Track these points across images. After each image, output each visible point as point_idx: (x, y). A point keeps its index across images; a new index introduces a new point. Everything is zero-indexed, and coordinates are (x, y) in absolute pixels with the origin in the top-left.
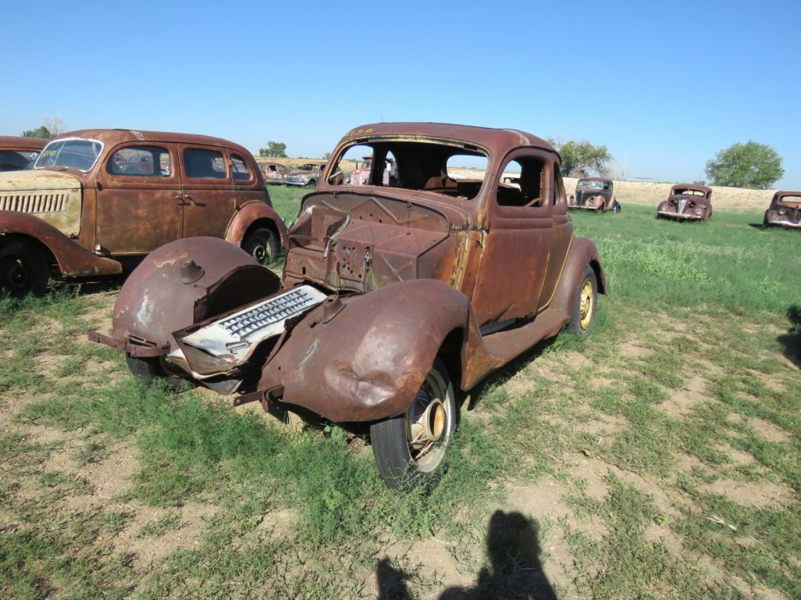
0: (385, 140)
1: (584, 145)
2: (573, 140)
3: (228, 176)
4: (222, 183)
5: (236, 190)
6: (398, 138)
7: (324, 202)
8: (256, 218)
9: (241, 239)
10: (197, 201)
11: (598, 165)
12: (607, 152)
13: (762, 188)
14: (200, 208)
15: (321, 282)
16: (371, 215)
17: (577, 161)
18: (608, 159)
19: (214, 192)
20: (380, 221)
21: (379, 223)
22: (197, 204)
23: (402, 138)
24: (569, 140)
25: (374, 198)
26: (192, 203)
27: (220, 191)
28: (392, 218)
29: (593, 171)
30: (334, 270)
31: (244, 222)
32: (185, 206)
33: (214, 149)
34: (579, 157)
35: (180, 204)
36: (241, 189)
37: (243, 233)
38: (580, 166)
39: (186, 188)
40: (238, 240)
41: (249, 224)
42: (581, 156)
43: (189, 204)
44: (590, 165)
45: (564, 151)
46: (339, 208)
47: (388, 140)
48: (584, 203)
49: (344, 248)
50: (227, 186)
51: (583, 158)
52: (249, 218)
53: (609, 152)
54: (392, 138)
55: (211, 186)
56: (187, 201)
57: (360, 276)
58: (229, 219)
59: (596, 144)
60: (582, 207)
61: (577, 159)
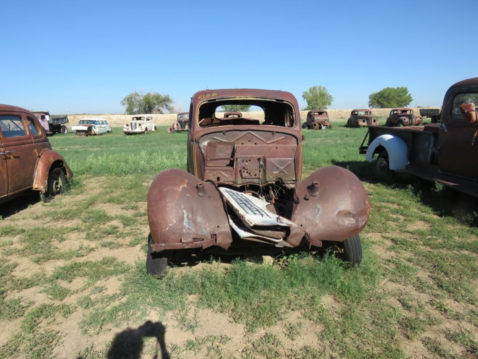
0: (227, 99)
1: (156, 95)
2: (149, 92)
3: (28, 133)
4: (26, 139)
5: (35, 143)
6: (236, 98)
7: (215, 137)
8: (53, 161)
9: (47, 178)
10: (15, 155)
11: (167, 106)
12: (170, 98)
13: (245, 111)
14: (17, 159)
15: (230, 183)
16: (249, 141)
17: (154, 104)
18: (171, 102)
19: (23, 146)
20: (256, 144)
21: (255, 145)
22: (15, 157)
23: (238, 98)
24: (147, 93)
25: (250, 132)
26: (12, 157)
27: (27, 145)
28: (263, 141)
29: (165, 109)
30: (239, 175)
31: (45, 165)
32: (7, 160)
33: (16, 114)
34: (155, 102)
35: (4, 159)
36: (38, 142)
37: (47, 173)
38: (157, 107)
39: (5, 146)
40: (45, 179)
41: (50, 166)
42: (156, 101)
43: (9, 158)
44: (162, 106)
45: (146, 99)
46: (227, 139)
47: (229, 99)
48: (184, 127)
49: (243, 161)
50: (29, 141)
51: (158, 102)
52: (49, 162)
53: (171, 97)
54: (232, 98)
55: (20, 142)
56: (8, 156)
57: (255, 175)
58: (35, 165)
59: (163, 94)
60: (184, 129)
61: (154, 103)
